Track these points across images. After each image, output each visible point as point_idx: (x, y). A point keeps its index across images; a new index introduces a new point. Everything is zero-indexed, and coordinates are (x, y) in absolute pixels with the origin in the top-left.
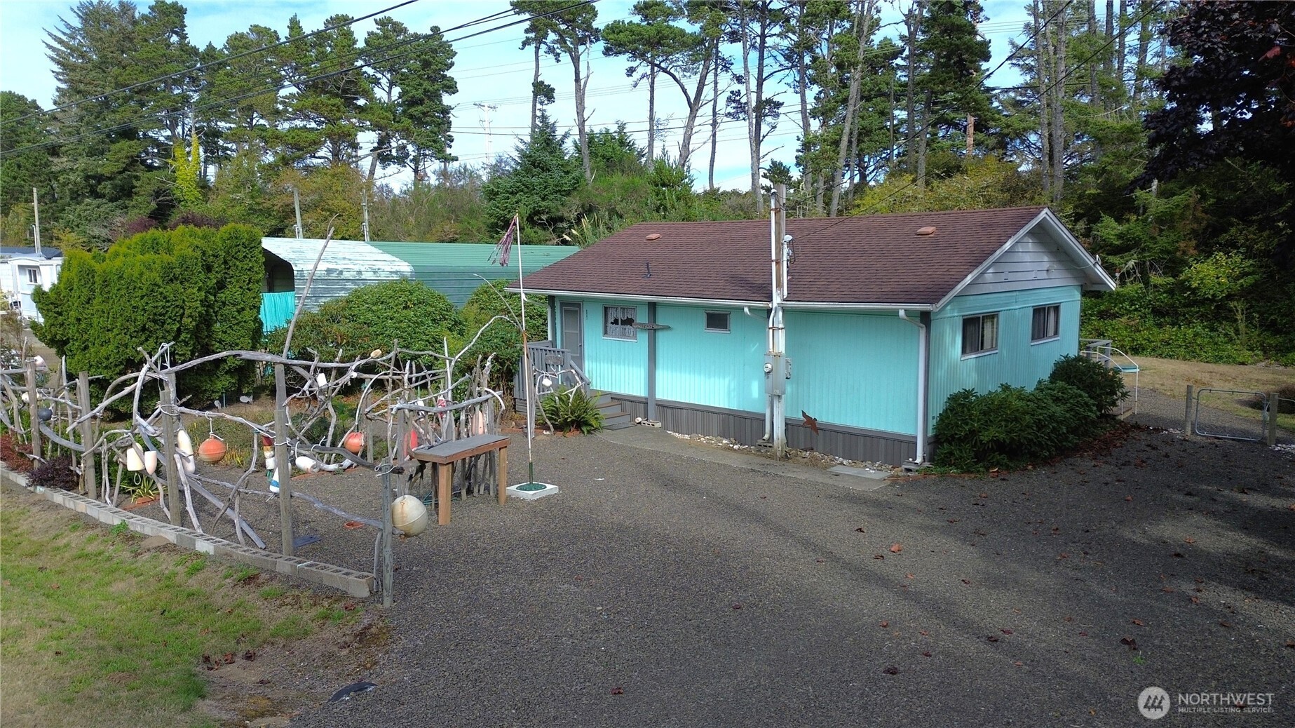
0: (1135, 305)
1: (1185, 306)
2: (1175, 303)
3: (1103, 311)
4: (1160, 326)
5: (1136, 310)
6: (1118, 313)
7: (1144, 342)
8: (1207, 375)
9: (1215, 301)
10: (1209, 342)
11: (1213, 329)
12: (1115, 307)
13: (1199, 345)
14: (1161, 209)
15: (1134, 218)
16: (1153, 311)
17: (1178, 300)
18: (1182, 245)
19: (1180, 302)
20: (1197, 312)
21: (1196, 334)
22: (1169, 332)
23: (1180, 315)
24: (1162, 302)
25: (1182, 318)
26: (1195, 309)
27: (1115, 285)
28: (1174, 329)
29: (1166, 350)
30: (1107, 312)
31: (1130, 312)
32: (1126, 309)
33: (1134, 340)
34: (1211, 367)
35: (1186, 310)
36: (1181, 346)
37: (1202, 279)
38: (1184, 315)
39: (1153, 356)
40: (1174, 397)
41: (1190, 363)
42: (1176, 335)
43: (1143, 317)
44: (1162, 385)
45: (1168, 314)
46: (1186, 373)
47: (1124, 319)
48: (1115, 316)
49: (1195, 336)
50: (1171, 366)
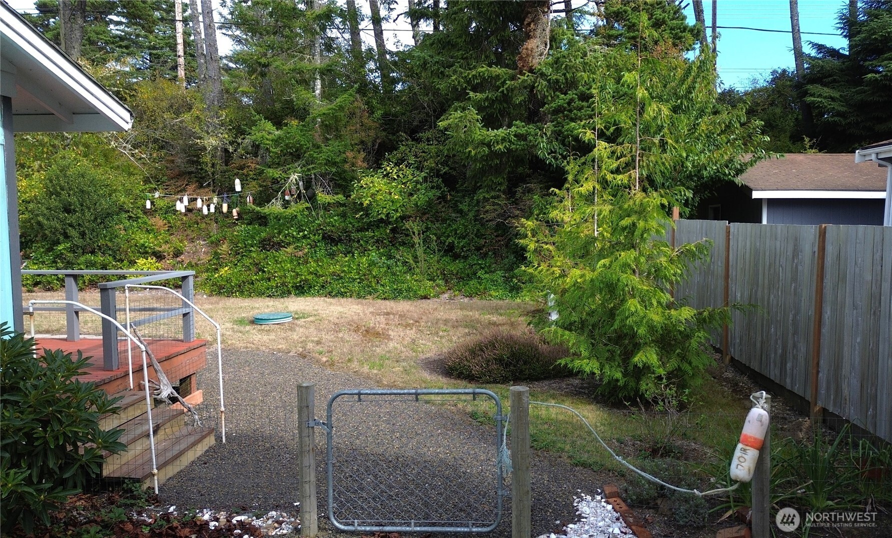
0: (303, 231)
1: (358, 231)
2: (347, 227)
3: (264, 240)
4: (332, 255)
5: (304, 237)
6: (283, 242)
7: (310, 277)
8: (382, 319)
9: (390, 223)
10: (386, 272)
11: (390, 257)
12: (279, 233)
13: (375, 277)
14: (324, 110)
15: (295, 122)
16: (324, 238)
17: (351, 223)
18: (350, 155)
19: (353, 226)
20: (373, 237)
21: (372, 264)
22: (340, 264)
23: (354, 241)
24: (333, 226)
25: (356, 245)
26: (369, 234)
27: (127, 116)
28: (347, 259)
29: (337, 286)
30: (269, 240)
31: (298, 240)
32: (293, 237)
33: (297, 274)
34: (390, 305)
35: (359, 235)
36: (354, 280)
37: (373, 195)
38: (358, 242)
39: (320, 295)
40: (332, 364)
41: (364, 301)
42: (349, 266)
43: (314, 246)
44: (318, 343)
45: (340, 240)
46: (355, 318)
47: (290, 250)
48: (279, 245)
49: (370, 265)
50: (340, 309)
